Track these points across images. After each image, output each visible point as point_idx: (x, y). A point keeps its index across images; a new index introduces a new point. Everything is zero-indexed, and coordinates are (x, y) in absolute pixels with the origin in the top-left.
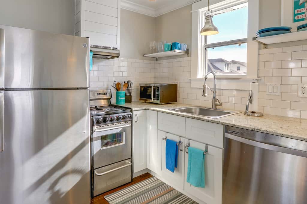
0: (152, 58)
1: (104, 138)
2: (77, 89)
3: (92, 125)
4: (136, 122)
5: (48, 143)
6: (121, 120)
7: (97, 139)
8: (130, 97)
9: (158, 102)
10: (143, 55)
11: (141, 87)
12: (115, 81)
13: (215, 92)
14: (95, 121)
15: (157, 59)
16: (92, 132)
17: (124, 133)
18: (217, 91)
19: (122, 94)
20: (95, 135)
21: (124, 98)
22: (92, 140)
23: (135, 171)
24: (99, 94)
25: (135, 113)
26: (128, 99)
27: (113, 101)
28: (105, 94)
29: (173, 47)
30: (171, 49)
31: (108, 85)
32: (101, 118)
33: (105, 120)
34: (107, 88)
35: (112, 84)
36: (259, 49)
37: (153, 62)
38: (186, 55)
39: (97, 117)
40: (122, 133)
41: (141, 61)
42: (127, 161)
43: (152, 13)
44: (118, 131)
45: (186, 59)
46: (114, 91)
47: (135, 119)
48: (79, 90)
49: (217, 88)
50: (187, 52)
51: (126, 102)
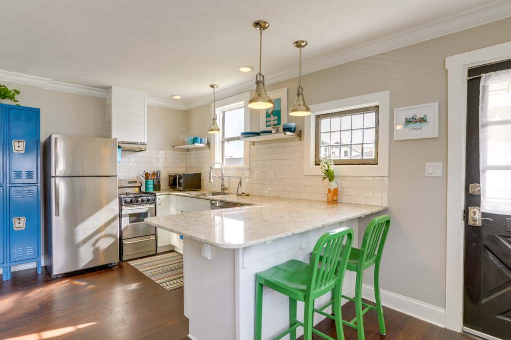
0: (183, 150)
1: (131, 215)
2: (108, 176)
3: (121, 205)
4: (159, 204)
5: (83, 220)
6: (145, 202)
7: (125, 216)
8: (159, 185)
9: (182, 189)
10: (173, 147)
11: (169, 176)
12: (145, 171)
13: (223, 180)
14: (123, 201)
15: (187, 150)
16: (121, 210)
17: (149, 213)
18: (225, 178)
19: (151, 182)
20: (123, 213)
21: (152, 186)
22: (120, 216)
23: (159, 245)
24: (130, 182)
25: (158, 197)
26: (157, 187)
27: (143, 189)
28: (135, 182)
29: (195, 141)
30: (193, 143)
31: (138, 174)
32: (129, 200)
33: (131, 201)
34: (138, 177)
35: (142, 173)
36: (251, 145)
37: (184, 153)
38: (208, 148)
39: (125, 199)
40: (148, 213)
41: (171, 152)
42: (152, 236)
43: (181, 107)
44: (144, 211)
45: (207, 151)
46: (143, 180)
47: (158, 202)
48: (110, 178)
49: (224, 175)
50: (208, 144)
51: (155, 189)
